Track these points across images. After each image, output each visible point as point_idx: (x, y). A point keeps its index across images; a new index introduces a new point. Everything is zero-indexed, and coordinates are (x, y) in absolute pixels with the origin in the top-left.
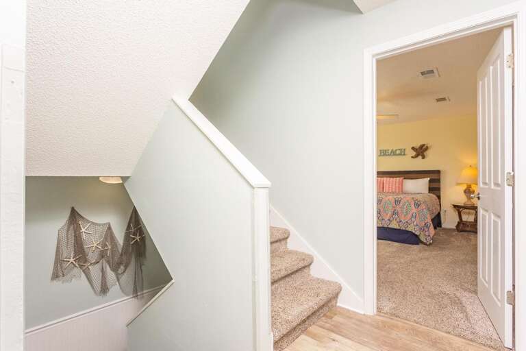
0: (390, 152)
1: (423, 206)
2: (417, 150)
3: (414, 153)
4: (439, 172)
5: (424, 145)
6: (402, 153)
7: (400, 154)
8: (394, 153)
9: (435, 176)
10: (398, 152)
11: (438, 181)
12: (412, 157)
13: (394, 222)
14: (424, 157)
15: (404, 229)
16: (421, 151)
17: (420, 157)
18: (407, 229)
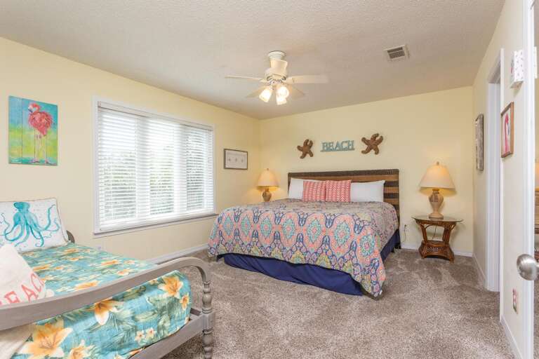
0: (335, 146)
1: (369, 230)
2: (368, 141)
3: (365, 147)
4: (396, 172)
5: (377, 135)
6: (350, 147)
7: (347, 149)
8: (339, 148)
9: (391, 178)
10: (345, 145)
11: (396, 184)
12: (363, 152)
13: (324, 256)
14: (377, 152)
15: (338, 268)
16: (373, 144)
17: (373, 151)
18: (343, 269)
